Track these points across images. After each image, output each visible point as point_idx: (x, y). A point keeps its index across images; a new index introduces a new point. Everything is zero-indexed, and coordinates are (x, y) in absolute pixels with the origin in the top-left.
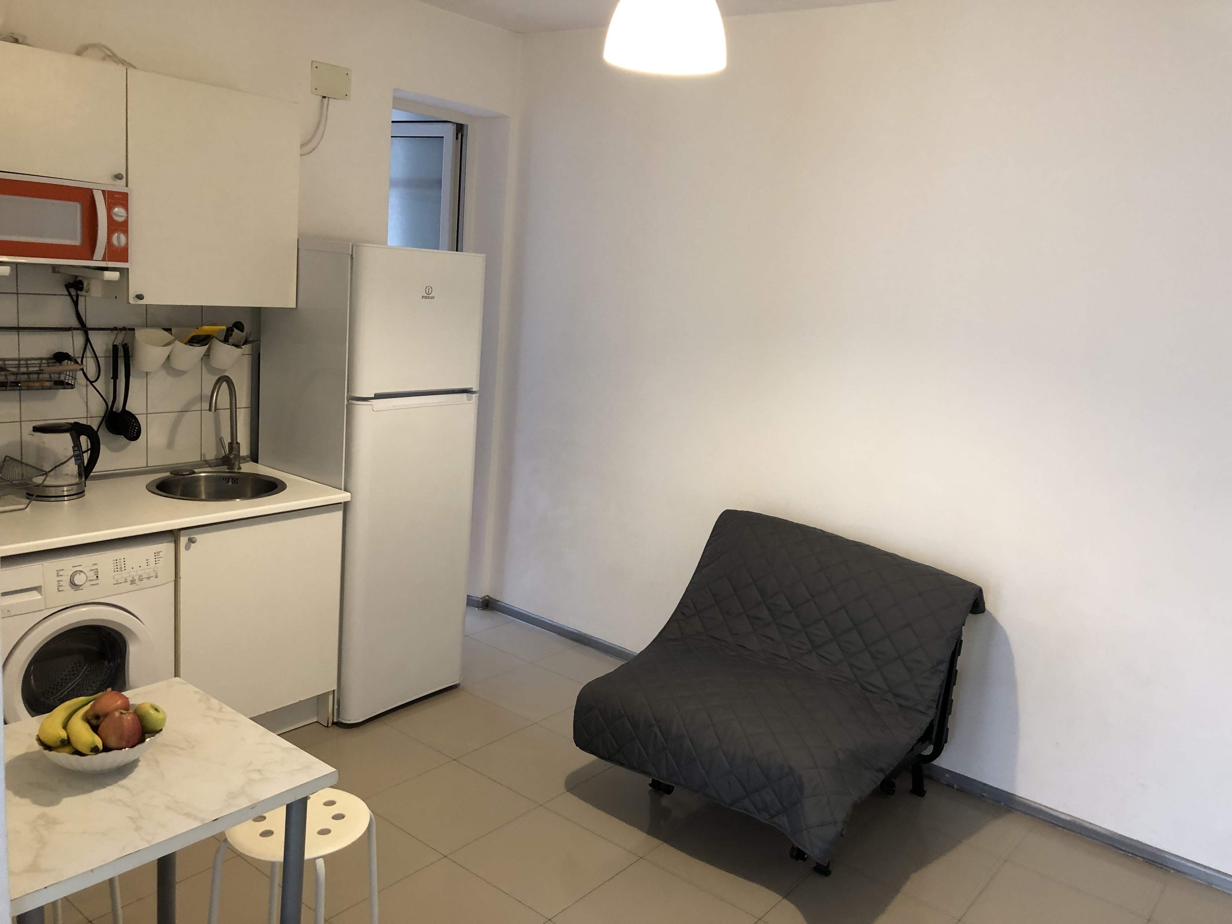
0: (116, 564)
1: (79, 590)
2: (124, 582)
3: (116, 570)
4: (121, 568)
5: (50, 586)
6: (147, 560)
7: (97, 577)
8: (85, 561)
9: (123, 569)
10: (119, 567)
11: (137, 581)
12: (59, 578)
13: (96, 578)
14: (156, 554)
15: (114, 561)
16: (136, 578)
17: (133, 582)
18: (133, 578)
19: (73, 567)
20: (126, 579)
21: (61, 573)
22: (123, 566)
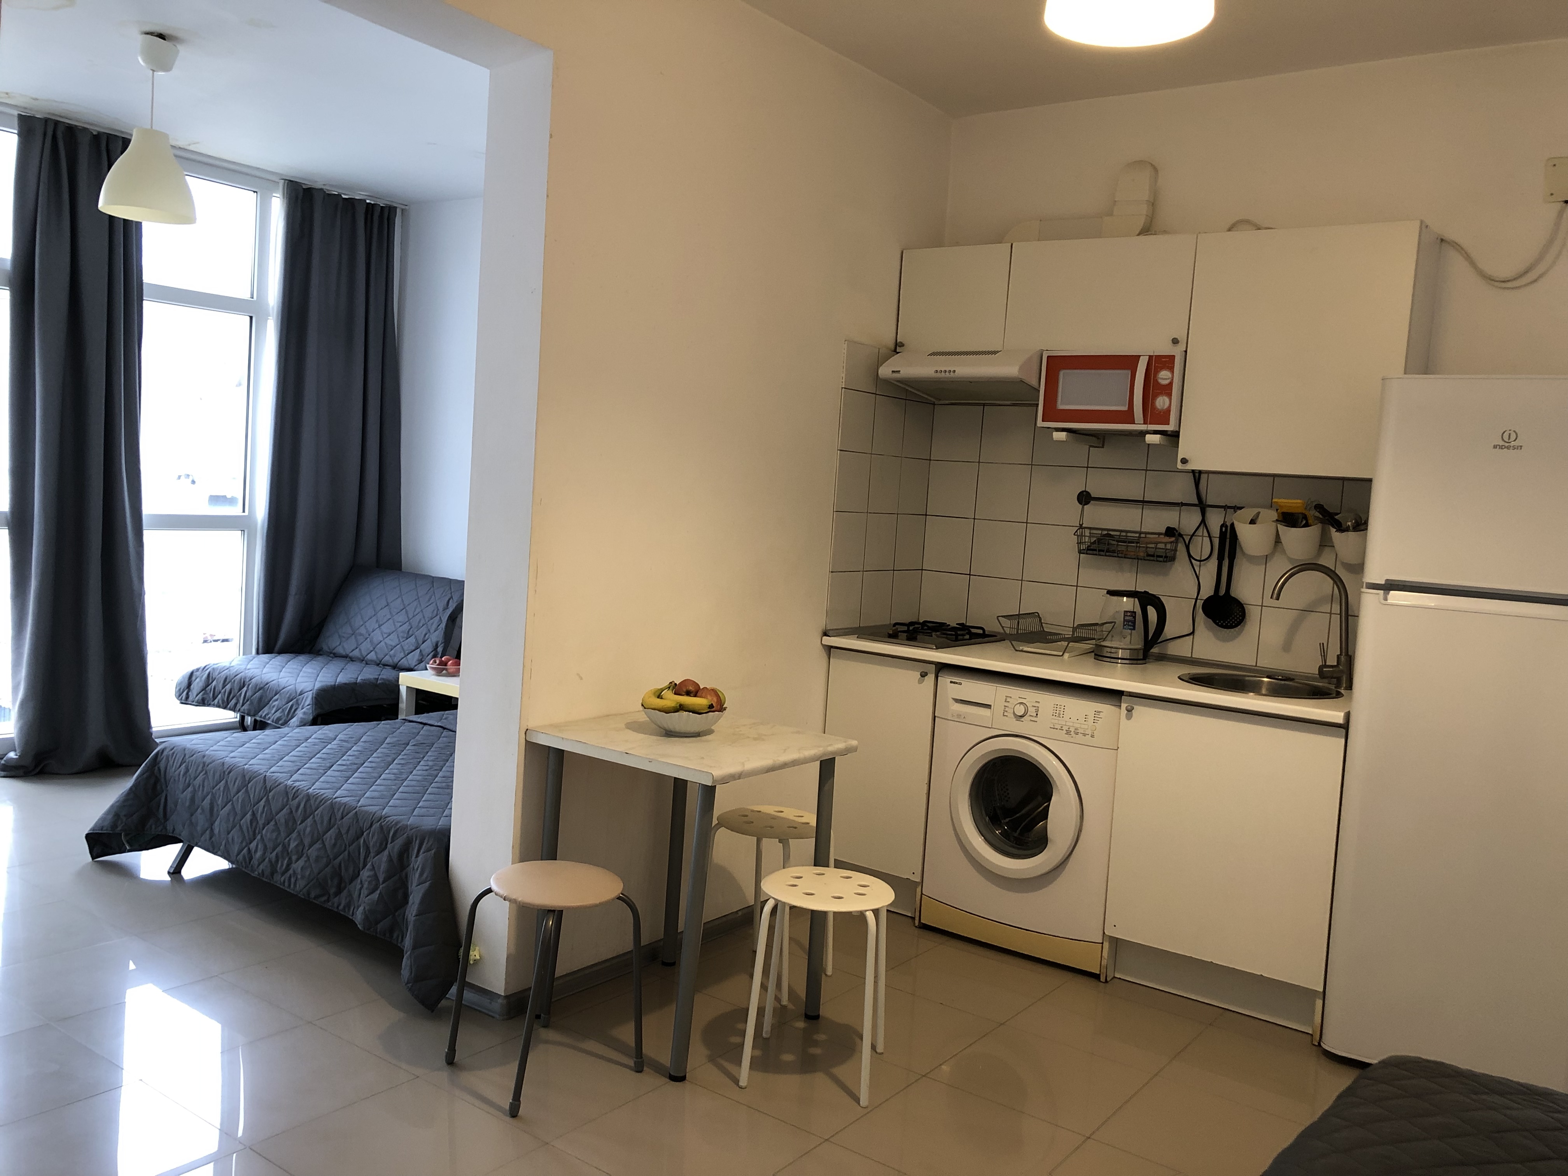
0: (1056, 709)
1: (1020, 721)
2: (1060, 729)
3: (1055, 714)
4: (1059, 714)
5: (998, 707)
6: (1086, 715)
7: (1037, 715)
8: (1031, 696)
9: (1061, 716)
10: (1058, 713)
11: (1072, 733)
12: (1006, 704)
13: (1035, 715)
14: (1096, 713)
15: (1055, 705)
16: (1072, 729)
17: (1068, 732)
18: (1069, 728)
19: (1019, 697)
20: (1062, 727)
21: (1008, 699)
22: (1062, 713)
